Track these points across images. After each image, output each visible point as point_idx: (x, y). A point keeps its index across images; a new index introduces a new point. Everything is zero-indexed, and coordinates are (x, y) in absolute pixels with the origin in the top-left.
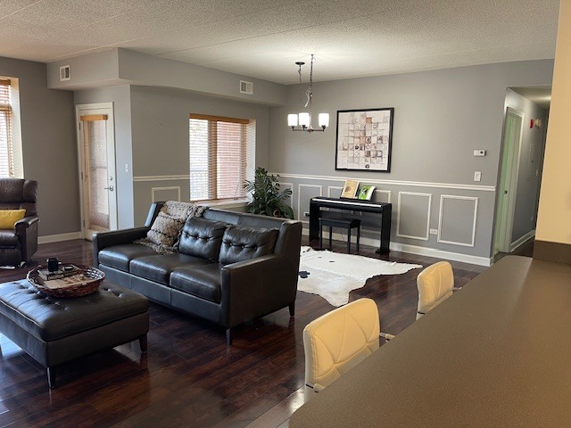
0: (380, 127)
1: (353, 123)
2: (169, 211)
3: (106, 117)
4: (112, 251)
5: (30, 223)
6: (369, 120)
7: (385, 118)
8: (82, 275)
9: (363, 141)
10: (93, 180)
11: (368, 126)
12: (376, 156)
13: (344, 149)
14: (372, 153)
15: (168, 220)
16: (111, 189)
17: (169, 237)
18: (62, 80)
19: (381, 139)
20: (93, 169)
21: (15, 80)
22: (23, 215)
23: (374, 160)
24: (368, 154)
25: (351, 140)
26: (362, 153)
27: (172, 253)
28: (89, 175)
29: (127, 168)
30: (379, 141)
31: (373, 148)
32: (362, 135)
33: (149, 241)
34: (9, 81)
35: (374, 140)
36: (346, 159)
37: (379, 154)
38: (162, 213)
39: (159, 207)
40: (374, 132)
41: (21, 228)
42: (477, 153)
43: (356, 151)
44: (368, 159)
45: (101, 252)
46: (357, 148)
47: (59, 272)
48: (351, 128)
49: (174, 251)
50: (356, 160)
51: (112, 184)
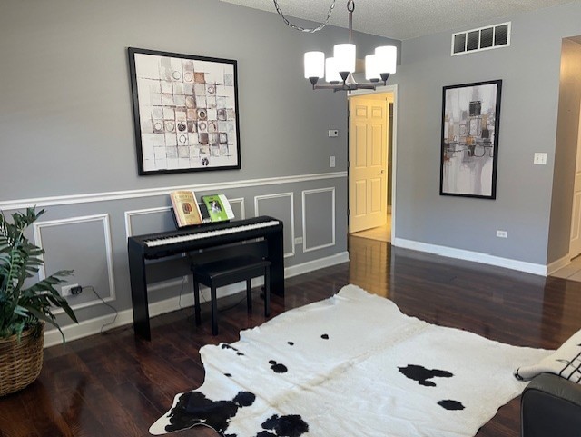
0: (220, 91)
1: (169, 81)
6: (200, 77)
7: (226, 77)
9: (192, 115)
11: (199, 87)
12: (217, 143)
13: (155, 131)
14: (211, 138)
19: (223, 113)
23: (216, 150)
24: (204, 140)
25: (169, 114)
26: (194, 138)
30: (221, 118)
31: (212, 129)
32: (189, 104)
35: (212, 114)
36: (162, 152)
37: (223, 138)
40: (211, 101)
42: (331, 133)
43: (180, 134)
44: (206, 148)
46: (182, 128)
48: (167, 89)
50: (183, 152)
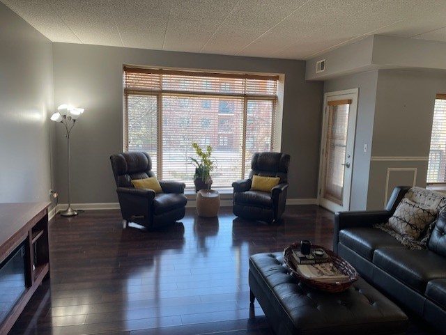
2: (415, 199)
3: (350, 102)
4: (354, 233)
5: (282, 189)
8: (331, 265)
10: (332, 156)
15: (415, 209)
16: (348, 166)
17: (416, 229)
18: (317, 72)
20: (333, 146)
21: (282, 76)
22: (278, 182)
27: (420, 248)
28: (329, 152)
29: (366, 148)
33: (392, 229)
34: (278, 76)
38: (406, 200)
39: (403, 192)
41: (275, 193)
45: (342, 231)
47: (311, 257)
49: (422, 246)
51: (350, 161)
